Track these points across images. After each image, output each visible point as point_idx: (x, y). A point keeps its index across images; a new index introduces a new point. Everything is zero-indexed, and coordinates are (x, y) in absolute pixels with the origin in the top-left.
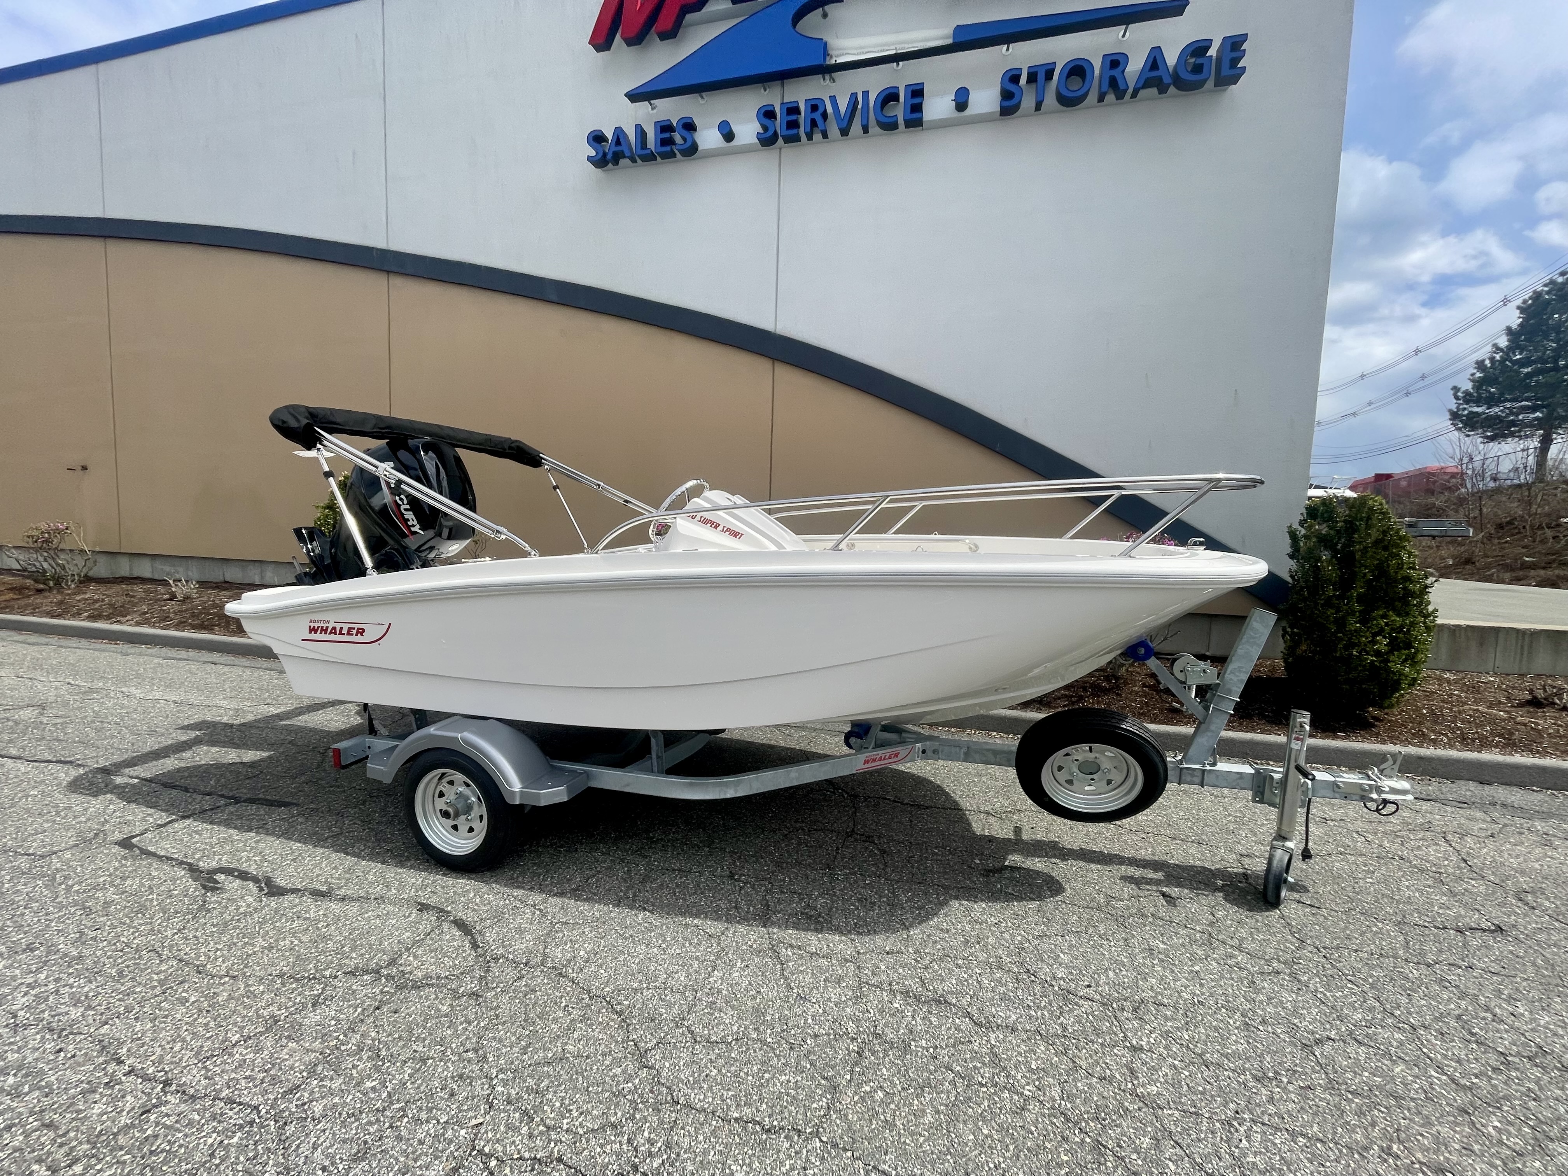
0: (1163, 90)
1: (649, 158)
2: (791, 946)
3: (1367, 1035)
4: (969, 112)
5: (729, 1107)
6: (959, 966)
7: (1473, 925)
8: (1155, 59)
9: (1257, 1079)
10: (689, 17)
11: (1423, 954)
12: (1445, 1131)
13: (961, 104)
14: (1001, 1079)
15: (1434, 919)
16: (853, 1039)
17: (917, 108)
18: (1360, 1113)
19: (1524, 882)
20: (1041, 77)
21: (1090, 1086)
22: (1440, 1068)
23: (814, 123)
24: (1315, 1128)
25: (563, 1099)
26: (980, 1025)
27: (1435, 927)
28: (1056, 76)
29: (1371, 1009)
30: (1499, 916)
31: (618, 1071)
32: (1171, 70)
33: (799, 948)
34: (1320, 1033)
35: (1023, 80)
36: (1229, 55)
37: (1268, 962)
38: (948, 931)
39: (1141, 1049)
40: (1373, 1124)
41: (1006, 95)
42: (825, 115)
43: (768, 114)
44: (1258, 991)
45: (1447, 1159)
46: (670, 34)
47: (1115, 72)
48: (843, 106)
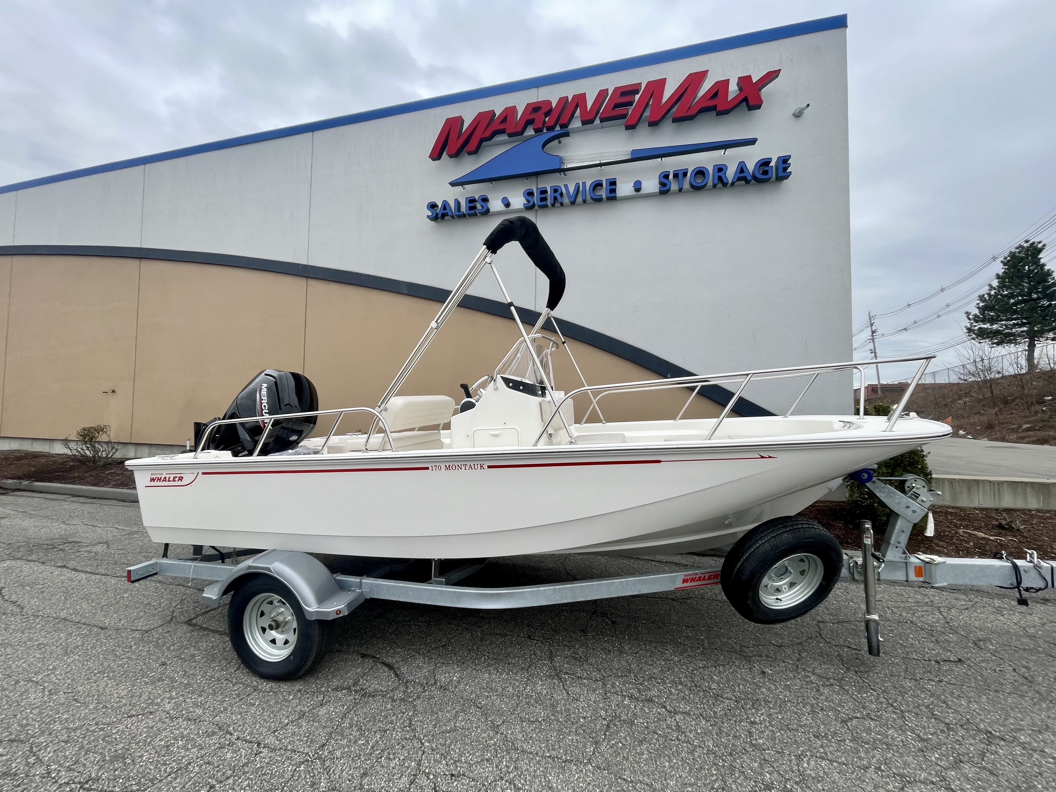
0: (747, 182)
1: (463, 216)
2: (567, 673)
3: (877, 716)
4: (641, 192)
5: (544, 751)
6: (658, 683)
7: (946, 659)
8: (742, 169)
9: (814, 736)
10: (484, 144)
11: (914, 675)
12: (910, 759)
13: (638, 188)
14: (683, 738)
15: (924, 655)
16: (604, 719)
17: (613, 191)
18: (867, 752)
19: (980, 634)
20: (681, 175)
21: (729, 740)
22: (913, 731)
23: (555, 198)
24: (843, 759)
25: (460, 748)
26: (670, 712)
27: (924, 660)
28: (689, 175)
29: (881, 703)
30: (962, 654)
31: (485, 735)
32: (751, 172)
33: (571, 674)
34: (852, 714)
35: (671, 176)
36: (781, 166)
37: (828, 679)
38: (652, 665)
39: (756, 723)
40: (874, 757)
41: (662, 184)
42: (561, 194)
43: (530, 194)
44: (821, 695)
45: (908, 772)
46: (475, 152)
47: (720, 174)
48: (572, 189)
